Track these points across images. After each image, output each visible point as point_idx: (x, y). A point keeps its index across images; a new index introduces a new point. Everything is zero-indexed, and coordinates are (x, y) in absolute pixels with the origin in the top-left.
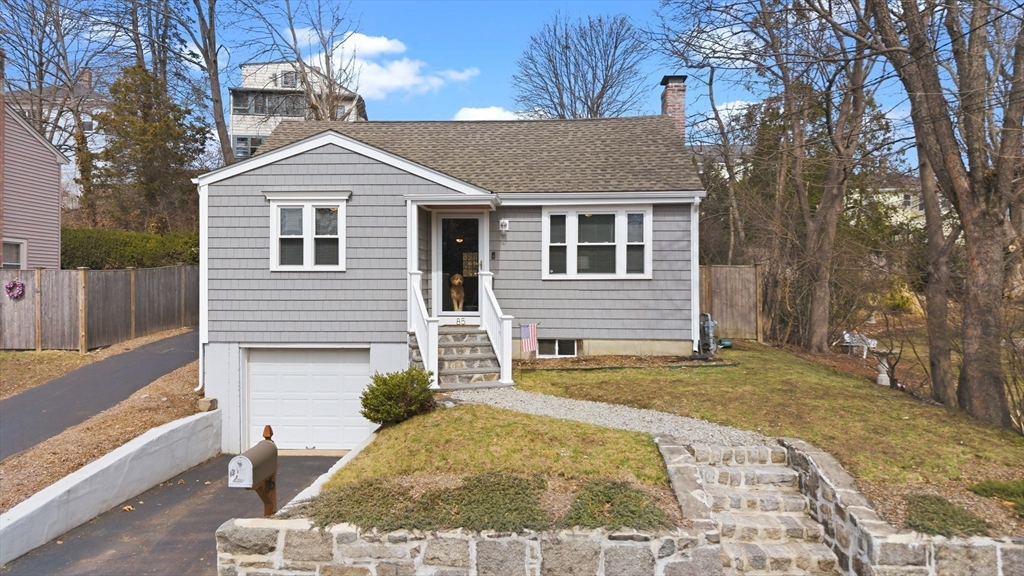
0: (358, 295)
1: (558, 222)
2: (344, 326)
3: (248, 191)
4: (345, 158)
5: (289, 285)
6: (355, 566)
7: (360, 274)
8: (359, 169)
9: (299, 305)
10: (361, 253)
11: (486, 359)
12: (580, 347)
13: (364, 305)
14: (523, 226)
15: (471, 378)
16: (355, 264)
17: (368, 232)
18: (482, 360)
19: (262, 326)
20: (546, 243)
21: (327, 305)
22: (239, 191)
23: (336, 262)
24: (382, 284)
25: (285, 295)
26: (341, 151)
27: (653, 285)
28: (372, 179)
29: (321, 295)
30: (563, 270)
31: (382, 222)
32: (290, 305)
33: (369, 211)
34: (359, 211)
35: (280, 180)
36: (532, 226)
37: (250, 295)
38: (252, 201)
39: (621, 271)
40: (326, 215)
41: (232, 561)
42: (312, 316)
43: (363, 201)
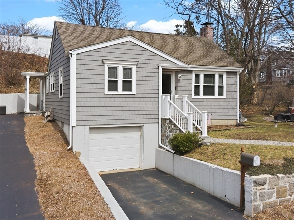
0: (140, 104)
1: (197, 76)
2: (134, 117)
4: (135, 48)
5: (112, 100)
6: (284, 186)
7: (141, 95)
8: (140, 53)
9: (116, 109)
10: (141, 87)
13: (142, 108)
14: (186, 77)
16: (139, 91)
17: (144, 78)
19: (101, 118)
21: (128, 108)
22: (90, 58)
23: (131, 90)
24: (149, 100)
25: (110, 104)
26: (134, 44)
27: (226, 100)
28: (145, 57)
29: (125, 104)
30: (199, 94)
32: (113, 109)
33: (144, 70)
34: (141, 70)
36: (189, 78)
37: (95, 104)
38: (97, 63)
39: (217, 95)
40: (127, 71)
41: (257, 189)
42: (122, 113)
43: (142, 66)
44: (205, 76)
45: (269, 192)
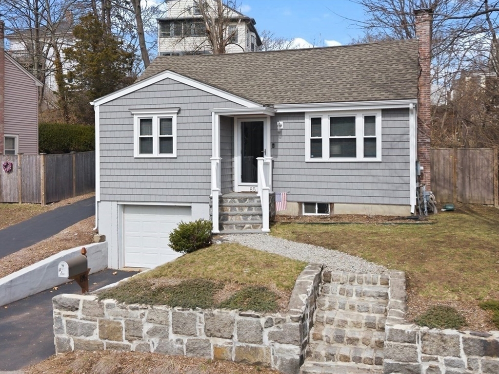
0: (184, 172)
1: (316, 122)
2: (176, 192)
3: (121, 108)
4: (176, 87)
5: (145, 166)
6: (115, 321)
7: (185, 159)
8: (185, 93)
9: (150, 179)
10: (186, 146)
11: (256, 215)
12: (332, 209)
13: (187, 179)
14: (292, 126)
15: (243, 227)
16: (182, 153)
17: (190, 133)
18: (253, 215)
19: (130, 191)
20: (308, 137)
21: (166, 179)
22: (116, 109)
23: (171, 152)
24: (198, 166)
25: (143, 173)
26: (174, 82)
27: (382, 166)
28: (192, 100)
29: (163, 172)
30: (320, 156)
31: (198, 126)
32: (145, 179)
33: (190, 120)
34: (185, 120)
35: (139, 101)
36: (298, 126)
37: (123, 172)
38: (124, 115)
39: (360, 156)
40: (166, 123)
41: (59, 314)
42: (158, 185)
43: (186, 113)
44: (333, 120)
45: (84, 324)
